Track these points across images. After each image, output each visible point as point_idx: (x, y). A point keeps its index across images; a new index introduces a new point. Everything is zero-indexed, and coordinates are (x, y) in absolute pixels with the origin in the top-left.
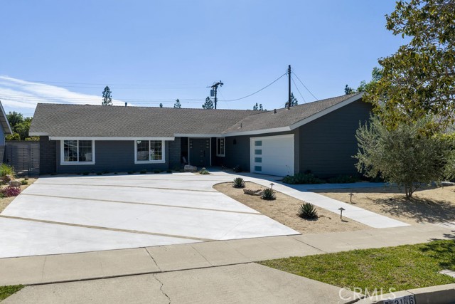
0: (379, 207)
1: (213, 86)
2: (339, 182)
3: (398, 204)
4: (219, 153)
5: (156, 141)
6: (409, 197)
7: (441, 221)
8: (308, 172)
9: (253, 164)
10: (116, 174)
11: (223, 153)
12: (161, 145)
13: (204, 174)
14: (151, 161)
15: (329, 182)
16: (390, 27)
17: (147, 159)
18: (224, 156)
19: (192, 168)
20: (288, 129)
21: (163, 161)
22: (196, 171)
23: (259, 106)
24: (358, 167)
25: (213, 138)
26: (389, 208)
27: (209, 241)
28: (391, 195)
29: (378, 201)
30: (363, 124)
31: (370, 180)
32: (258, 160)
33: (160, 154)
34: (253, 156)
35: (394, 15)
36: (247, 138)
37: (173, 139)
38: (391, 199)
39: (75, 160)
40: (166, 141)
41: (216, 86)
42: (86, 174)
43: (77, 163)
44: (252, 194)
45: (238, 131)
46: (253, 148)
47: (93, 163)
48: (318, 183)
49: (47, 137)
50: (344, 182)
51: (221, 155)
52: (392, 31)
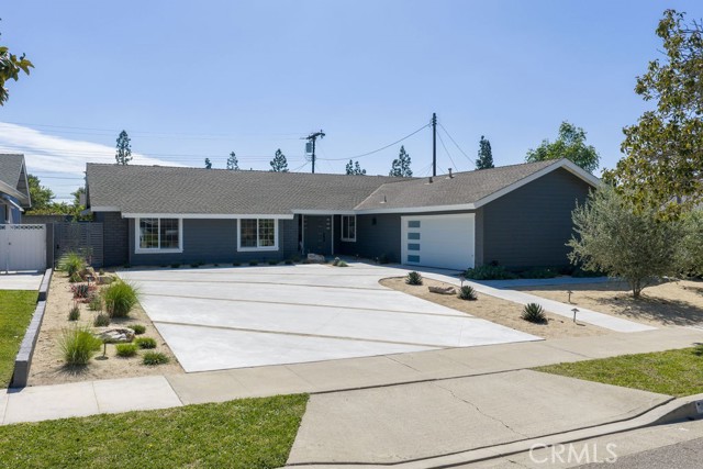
0: (608, 307)
1: (309, 138)
2: (536, 277)
3: (629, 305)
4: (345, 236)
5: (266, 220)
6: (636, 295)
7: (689, 324)
8: (495, 264)
9: (405, 252)
10: (216, 266)
11: (352, 236)
12: (272, 225)
13: (342, 266)
14: (260, 248)
15: (522, 277)
16: (641, 90)
17: (254, 244)
18: (355, 240)
19: (317, 257)
20: (471, 206)
21: (275, 247)
22: (326, 262)
23: (354, 165)
24: (571, 257)
25: (335, 216)
26: (621, 309)
27: (449, 348)
28: (614, 294)
29: (603, 301)
30: (582, 203)
31: (590, 274)
32: (416, 247)
33: (272, 237)
34: (405, 241)
35: (648, 78)
36: (397, 216)
37: (291, 217)
38: (616, 299)
39: (156, 245)
40: (280, 220)
41: (313, 137)
42: (175, 266)
43: (158, 250)
44: (442, 294)
45: (384, 206)
46: (405, 230)
47: (180, 250)
48: (510, 278)
49: (119, 213)
50: (542, 277)
51: (349, 240)
52: (642, 96)
